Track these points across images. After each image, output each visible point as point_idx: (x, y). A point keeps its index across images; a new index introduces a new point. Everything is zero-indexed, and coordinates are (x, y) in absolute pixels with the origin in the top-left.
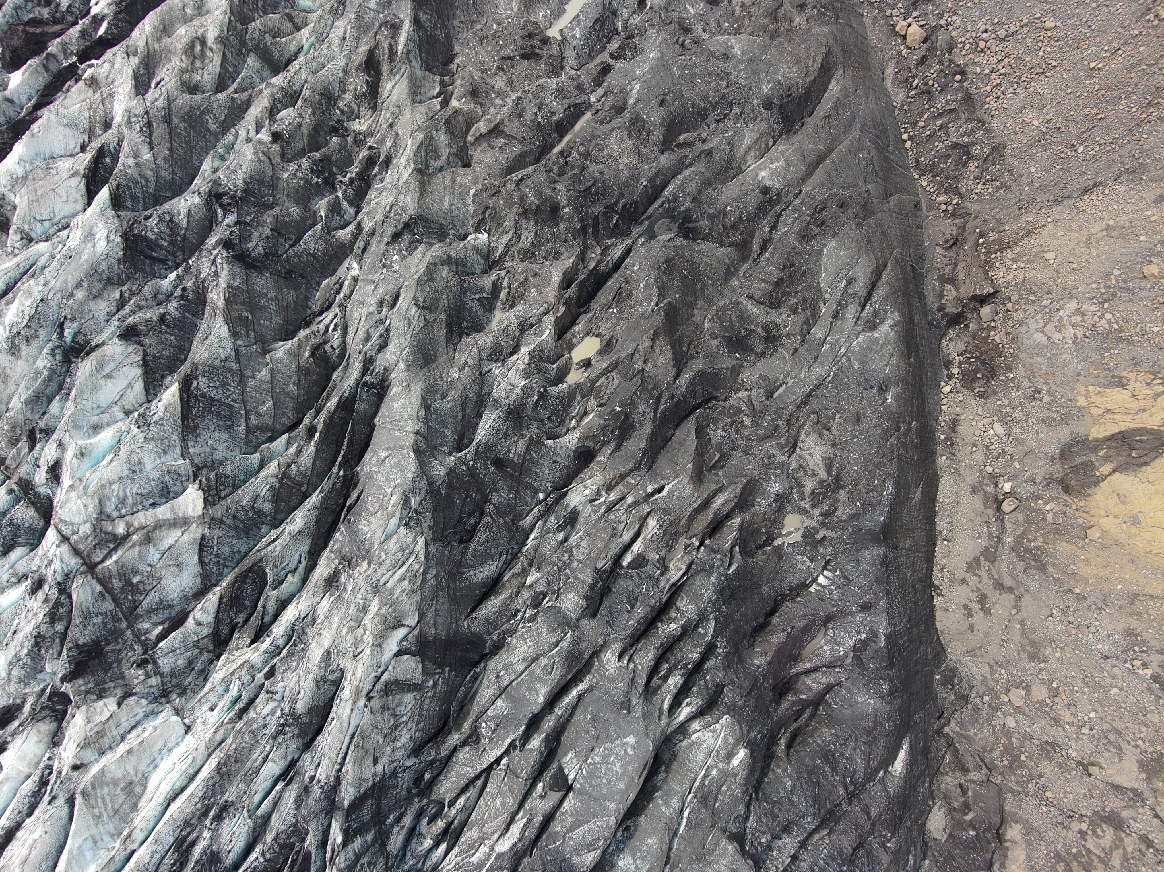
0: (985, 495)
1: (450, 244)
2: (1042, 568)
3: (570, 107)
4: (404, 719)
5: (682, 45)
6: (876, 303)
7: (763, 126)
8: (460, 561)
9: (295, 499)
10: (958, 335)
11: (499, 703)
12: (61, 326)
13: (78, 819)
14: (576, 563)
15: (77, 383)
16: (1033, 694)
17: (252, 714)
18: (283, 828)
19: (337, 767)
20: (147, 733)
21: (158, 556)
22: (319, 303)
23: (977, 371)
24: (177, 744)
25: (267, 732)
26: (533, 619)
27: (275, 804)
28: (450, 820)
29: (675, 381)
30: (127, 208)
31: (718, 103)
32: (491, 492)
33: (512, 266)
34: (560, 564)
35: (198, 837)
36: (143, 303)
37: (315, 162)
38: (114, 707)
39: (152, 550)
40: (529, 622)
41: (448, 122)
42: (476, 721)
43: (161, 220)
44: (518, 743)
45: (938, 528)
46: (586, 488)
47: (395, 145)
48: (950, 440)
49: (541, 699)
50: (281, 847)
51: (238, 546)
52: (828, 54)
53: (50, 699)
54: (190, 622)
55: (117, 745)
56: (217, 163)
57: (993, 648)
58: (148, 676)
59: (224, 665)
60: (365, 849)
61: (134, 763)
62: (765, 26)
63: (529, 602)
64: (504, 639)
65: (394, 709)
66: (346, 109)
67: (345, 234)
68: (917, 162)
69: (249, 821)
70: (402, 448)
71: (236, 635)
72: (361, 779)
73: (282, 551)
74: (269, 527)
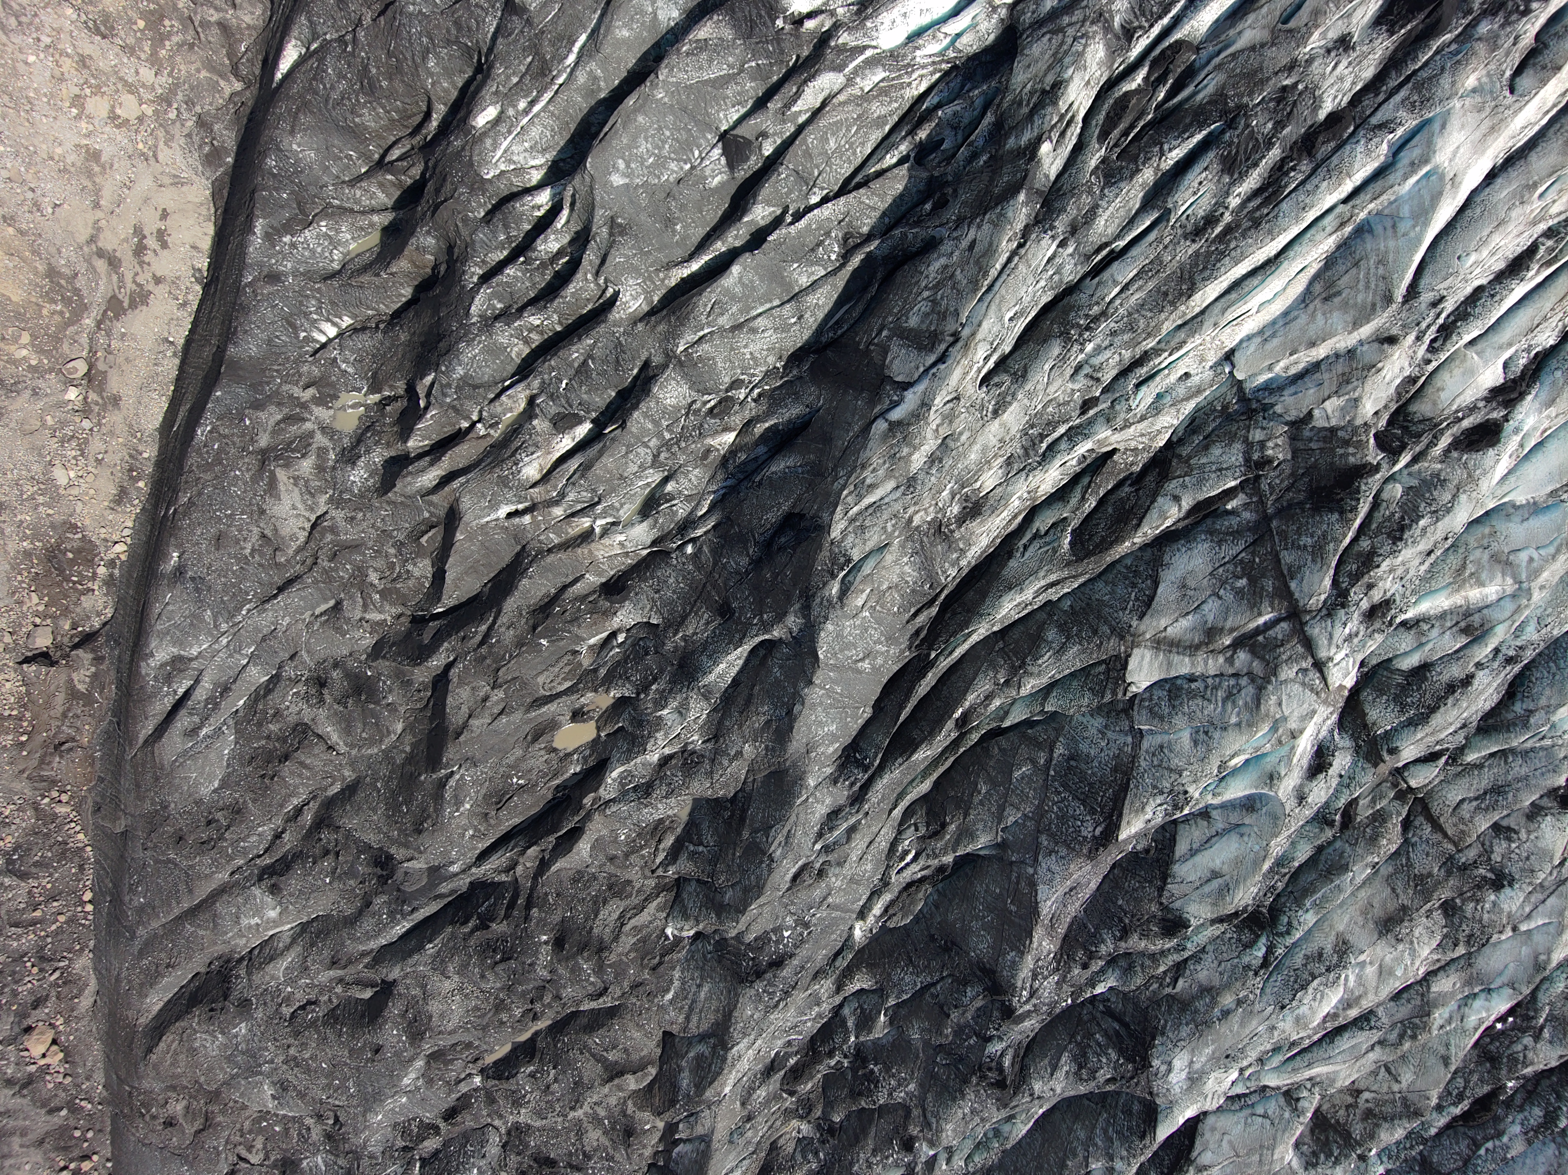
0: (103, 390)
1: (715, 931)
2: (52, 273)
3: (508, 1079)
4: (926, 294)
5: (337, 1119)
6: (168, 693)
7: (257, 978)
8: (807, 491)
9: (1016, 634)
10: (89, 618)
11: (804, 281)
12: (1265, 963)
13: (1408, 266)
14: (651, 444)
15: (1259, 878)
16: (107, 107)
17: (1127, 354)
18: (1122, 185)
19: (1022, 251)
20: (1282, 364)
21: (1206, 607)
22: (921, 895)
23: (73, 562)
24: (1249, 338)
25: (1113, 325)
26: (736, 384)
27: (1132, 222)
28: (909, 138)
29: (455, 660)
30: (1142, 1101)
31: (308, 1027)
32: (747, 573)
33: (645, 878)
34: (675, 448)
35: (1249, 199)
36: (1148, 962)
37: (870, 1093)
38: (1316, 413)
39: (1210, 618)
40: (743, 381)
41: (673, 1102)
42: (843, 266)
43: (1093, 1073)
44: (789, 219)
45: (177, 361)
46: (621, 544)
47: (751, 1091)
48: (131, 478)
49: (736, 269)
50: (1135, 159)
51: (1104, 591)
52: (150, 1050)
53: (1403, 448)
54: (1187, 503)
55: (1327, 357)
56: (1006, 1128)
57: (145, 183)
58: (1262, 444)
59: (1159, 432)
60: (1018, 128)
61: (1312, 327)
62: (223, 1112)
63: (737, 407)
64: (784, 367)
65: (933, 311)
66: (810, 1156)
67: (861, 982)
68: (81, 868)
69: (1170, 206)
70: (834, 668)
71: (1137, 468)
72: (996, 225)
73: (1040, 568)
74: (1061, 605)
